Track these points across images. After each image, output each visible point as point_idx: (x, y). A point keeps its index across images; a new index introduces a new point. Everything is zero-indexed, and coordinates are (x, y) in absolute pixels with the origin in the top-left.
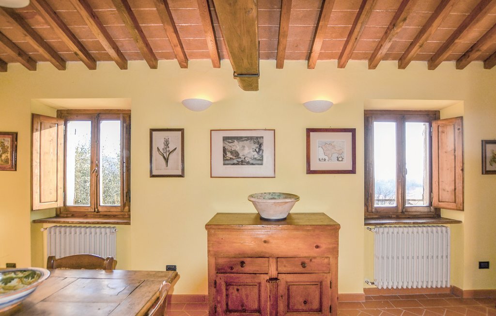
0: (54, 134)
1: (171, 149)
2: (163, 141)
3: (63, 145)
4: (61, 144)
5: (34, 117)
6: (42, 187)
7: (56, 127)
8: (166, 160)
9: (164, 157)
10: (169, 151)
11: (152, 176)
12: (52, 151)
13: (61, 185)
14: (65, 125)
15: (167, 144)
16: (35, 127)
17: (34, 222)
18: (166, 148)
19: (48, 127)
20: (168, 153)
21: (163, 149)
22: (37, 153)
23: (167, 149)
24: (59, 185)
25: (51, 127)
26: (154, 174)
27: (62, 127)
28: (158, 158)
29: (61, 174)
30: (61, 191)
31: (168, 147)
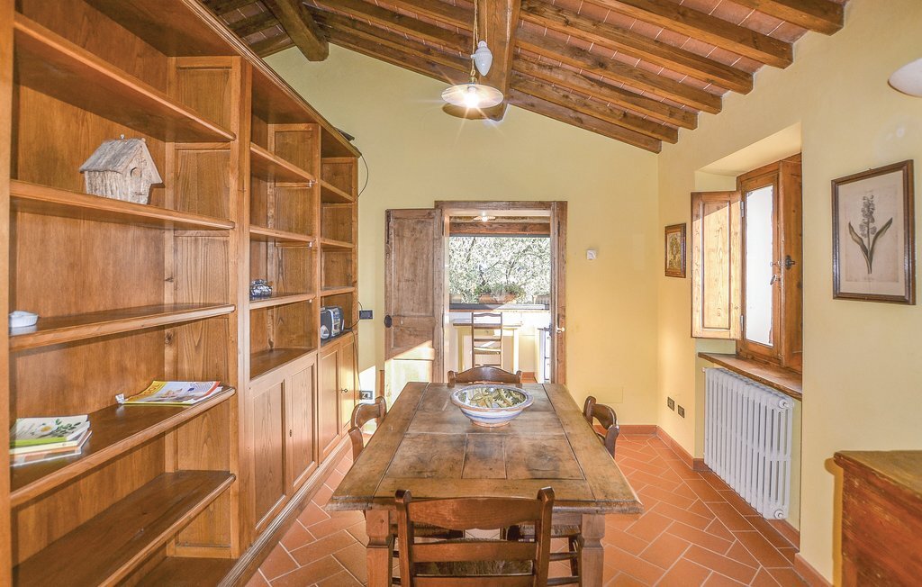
0: (723, 218)
1: (879, 224)
2: (860, 204)
3: (739, 235)
4: (736, 234)
5: (695, 196)
6: (706, 304)
7: (728, 207)
8: (869, 254)
9: (863, 248)
10: (875, 228)
11: (839, 295)
12: (720, 246)
13: (736, 302)
14: (744, 200)
15: (869, 211)
16: (695, 212)
17: (701, 355)
18: (868, 223)
19: (715, 207)
20: (872, 237)
21: (861, 226)
22: (699, 251)
23: (871, 225)
24: (732, 302)
25: (718, 209)
26: (843, 290)
27: (736, 206)
28: (851, 250)
29: (736, 285)
30: (736, 314)
31: (873, 220)
